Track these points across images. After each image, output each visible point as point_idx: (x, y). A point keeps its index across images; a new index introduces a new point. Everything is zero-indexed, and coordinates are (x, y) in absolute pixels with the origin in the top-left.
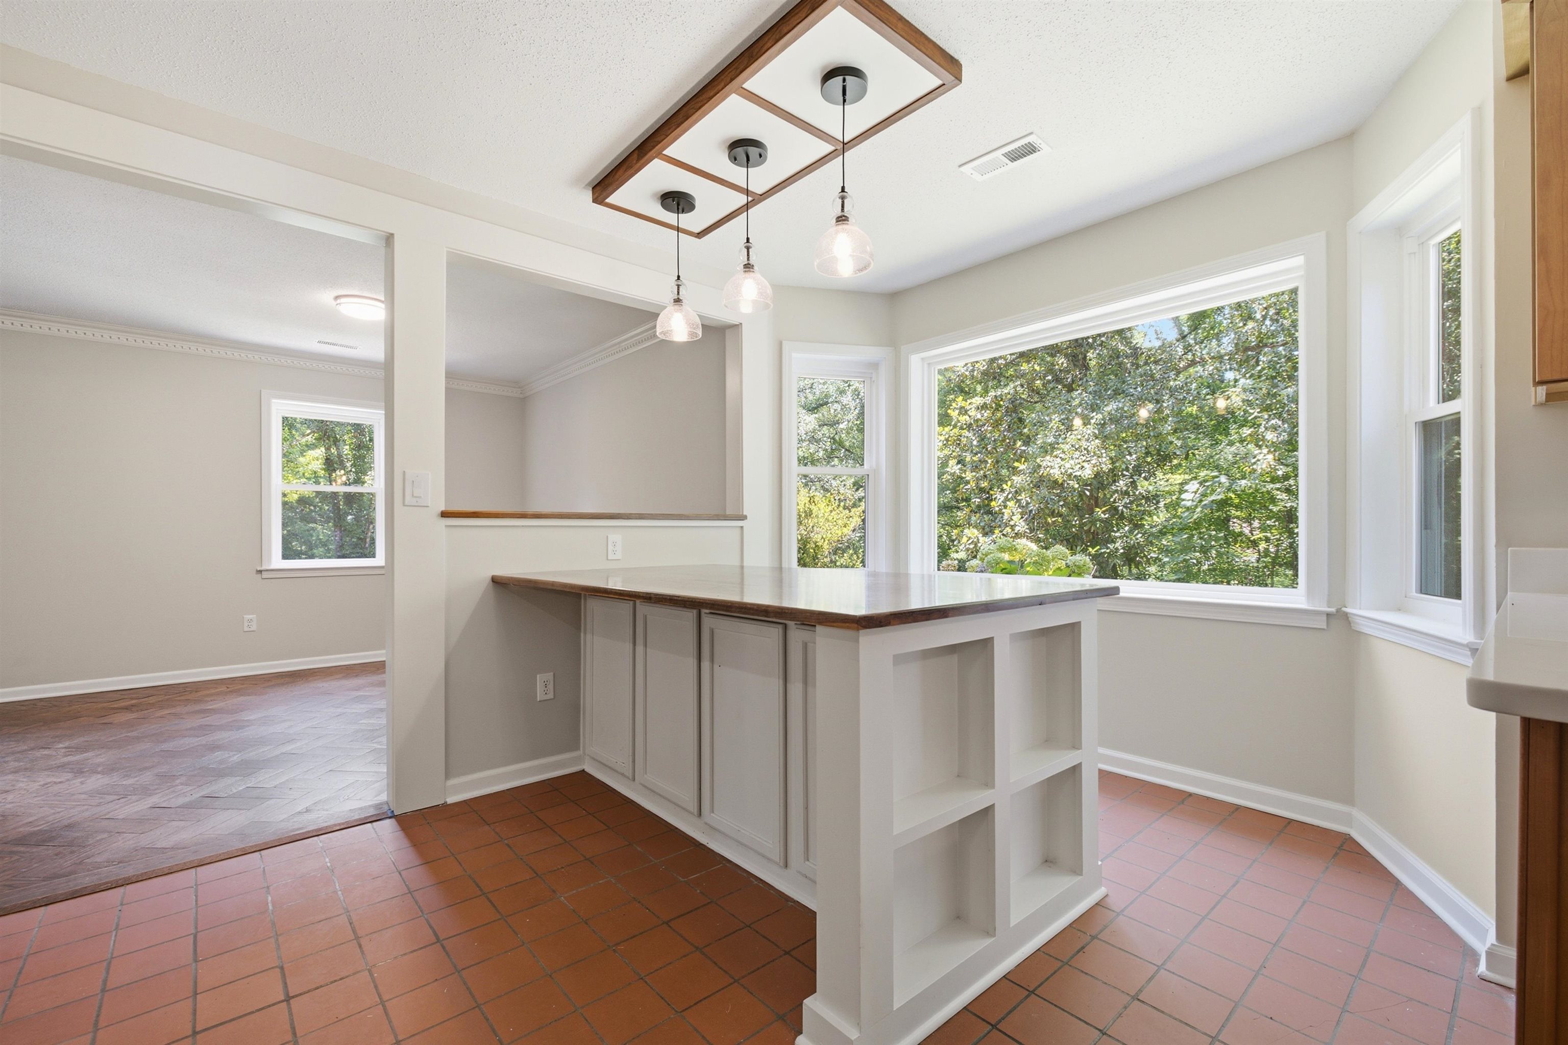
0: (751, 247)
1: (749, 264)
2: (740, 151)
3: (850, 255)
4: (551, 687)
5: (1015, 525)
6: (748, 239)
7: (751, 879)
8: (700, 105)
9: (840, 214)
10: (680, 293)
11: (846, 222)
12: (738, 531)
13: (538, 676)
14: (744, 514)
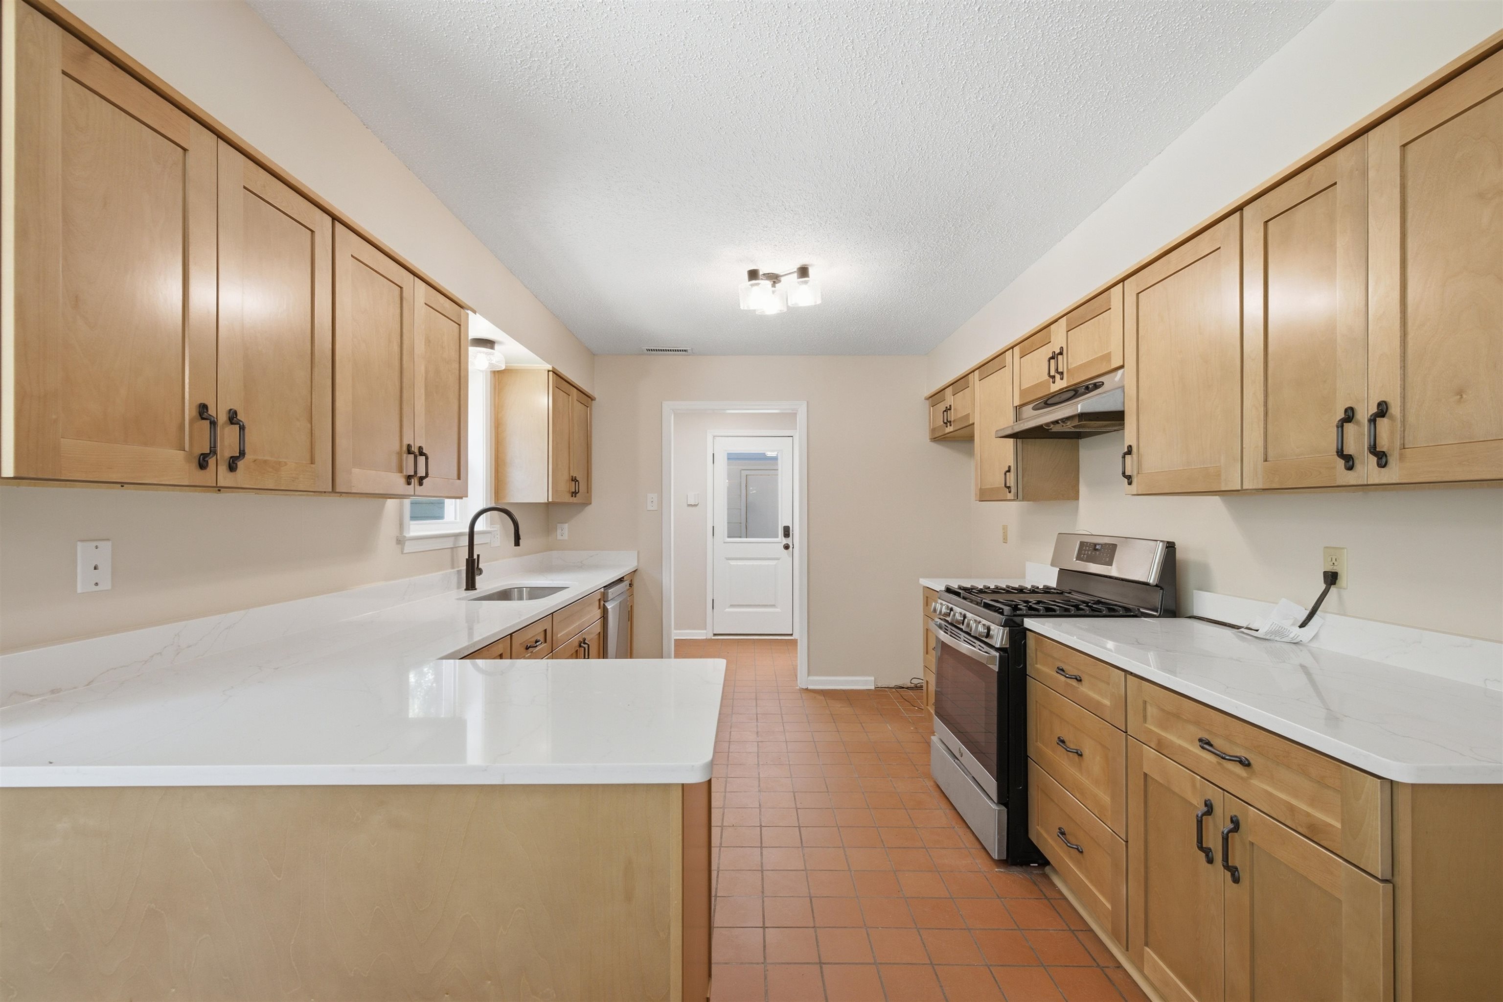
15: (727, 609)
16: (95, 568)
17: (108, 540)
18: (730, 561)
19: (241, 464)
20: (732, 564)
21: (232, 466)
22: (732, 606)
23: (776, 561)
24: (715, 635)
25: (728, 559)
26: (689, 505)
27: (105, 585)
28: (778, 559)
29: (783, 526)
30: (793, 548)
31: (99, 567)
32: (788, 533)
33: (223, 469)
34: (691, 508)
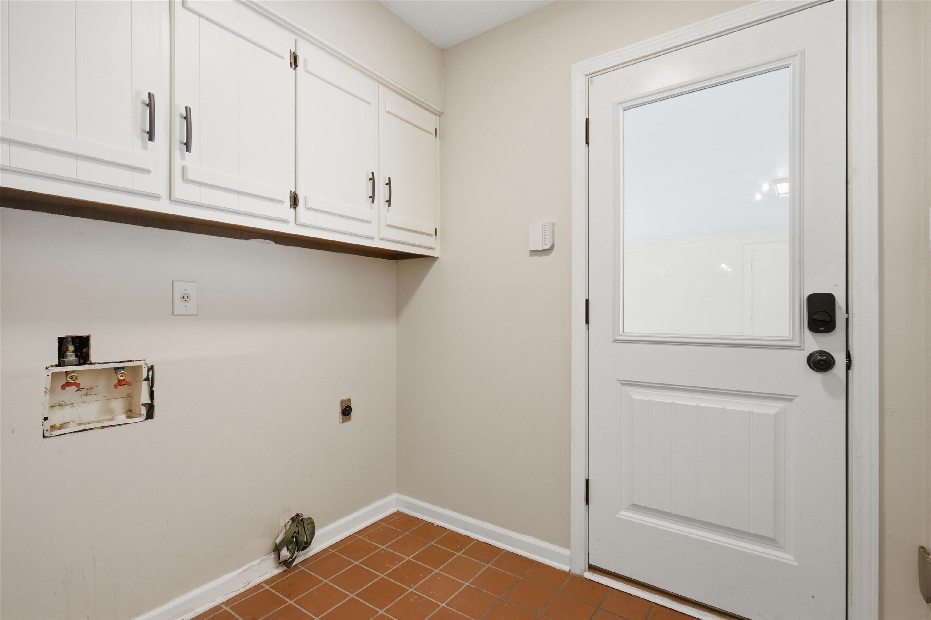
15: (622, 513)
18: (630, 389)
20: (635, 397)
22: (636, 507)
23: (781, 405)
24: (592, 568)
25: (625, 383)
26: (534, 252)
28: (788, 399)
29: (807, 294)
30: (848, 366)
32: (827, 318)
34: (537, 258)
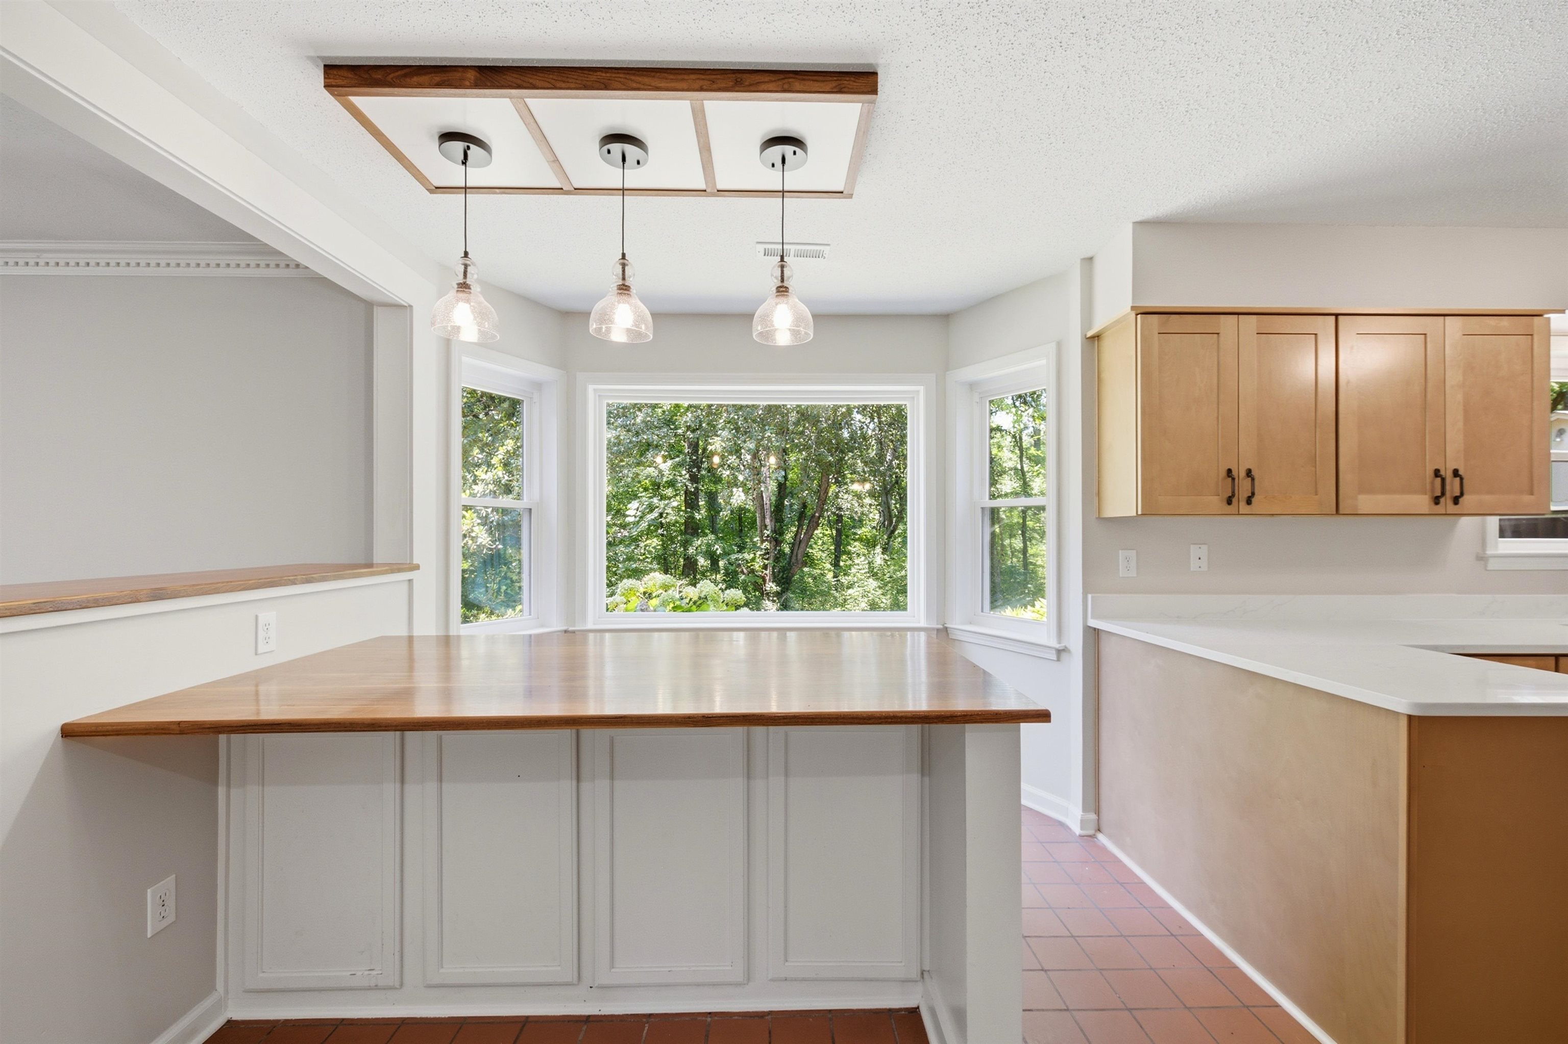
0: (627, 265)
1: (623, 285)
2: (616, 148)
3: (790, 329)
4: (171, 903)
5: (477, 537)
6: (624, 255)
7: (699, 1018)
8: (634, 85)
9: (780, 284)
10: (468, 275)
11: (785, 293)
12: (405, 586)
13: (149, 890)
14: (415, 562)
16: (1200, 559)
17: (1206, 544)
19: (1253, 500)
21: (1249, 501)
27: (1205, 568)
31: (1201, 558)
33: (1243, 504)
